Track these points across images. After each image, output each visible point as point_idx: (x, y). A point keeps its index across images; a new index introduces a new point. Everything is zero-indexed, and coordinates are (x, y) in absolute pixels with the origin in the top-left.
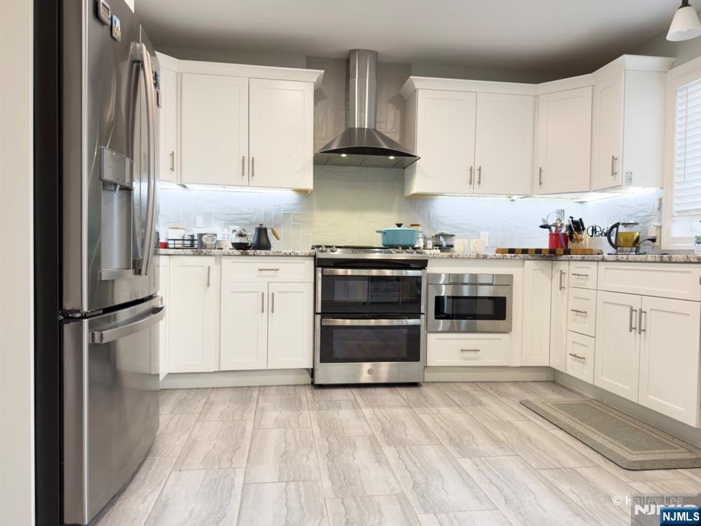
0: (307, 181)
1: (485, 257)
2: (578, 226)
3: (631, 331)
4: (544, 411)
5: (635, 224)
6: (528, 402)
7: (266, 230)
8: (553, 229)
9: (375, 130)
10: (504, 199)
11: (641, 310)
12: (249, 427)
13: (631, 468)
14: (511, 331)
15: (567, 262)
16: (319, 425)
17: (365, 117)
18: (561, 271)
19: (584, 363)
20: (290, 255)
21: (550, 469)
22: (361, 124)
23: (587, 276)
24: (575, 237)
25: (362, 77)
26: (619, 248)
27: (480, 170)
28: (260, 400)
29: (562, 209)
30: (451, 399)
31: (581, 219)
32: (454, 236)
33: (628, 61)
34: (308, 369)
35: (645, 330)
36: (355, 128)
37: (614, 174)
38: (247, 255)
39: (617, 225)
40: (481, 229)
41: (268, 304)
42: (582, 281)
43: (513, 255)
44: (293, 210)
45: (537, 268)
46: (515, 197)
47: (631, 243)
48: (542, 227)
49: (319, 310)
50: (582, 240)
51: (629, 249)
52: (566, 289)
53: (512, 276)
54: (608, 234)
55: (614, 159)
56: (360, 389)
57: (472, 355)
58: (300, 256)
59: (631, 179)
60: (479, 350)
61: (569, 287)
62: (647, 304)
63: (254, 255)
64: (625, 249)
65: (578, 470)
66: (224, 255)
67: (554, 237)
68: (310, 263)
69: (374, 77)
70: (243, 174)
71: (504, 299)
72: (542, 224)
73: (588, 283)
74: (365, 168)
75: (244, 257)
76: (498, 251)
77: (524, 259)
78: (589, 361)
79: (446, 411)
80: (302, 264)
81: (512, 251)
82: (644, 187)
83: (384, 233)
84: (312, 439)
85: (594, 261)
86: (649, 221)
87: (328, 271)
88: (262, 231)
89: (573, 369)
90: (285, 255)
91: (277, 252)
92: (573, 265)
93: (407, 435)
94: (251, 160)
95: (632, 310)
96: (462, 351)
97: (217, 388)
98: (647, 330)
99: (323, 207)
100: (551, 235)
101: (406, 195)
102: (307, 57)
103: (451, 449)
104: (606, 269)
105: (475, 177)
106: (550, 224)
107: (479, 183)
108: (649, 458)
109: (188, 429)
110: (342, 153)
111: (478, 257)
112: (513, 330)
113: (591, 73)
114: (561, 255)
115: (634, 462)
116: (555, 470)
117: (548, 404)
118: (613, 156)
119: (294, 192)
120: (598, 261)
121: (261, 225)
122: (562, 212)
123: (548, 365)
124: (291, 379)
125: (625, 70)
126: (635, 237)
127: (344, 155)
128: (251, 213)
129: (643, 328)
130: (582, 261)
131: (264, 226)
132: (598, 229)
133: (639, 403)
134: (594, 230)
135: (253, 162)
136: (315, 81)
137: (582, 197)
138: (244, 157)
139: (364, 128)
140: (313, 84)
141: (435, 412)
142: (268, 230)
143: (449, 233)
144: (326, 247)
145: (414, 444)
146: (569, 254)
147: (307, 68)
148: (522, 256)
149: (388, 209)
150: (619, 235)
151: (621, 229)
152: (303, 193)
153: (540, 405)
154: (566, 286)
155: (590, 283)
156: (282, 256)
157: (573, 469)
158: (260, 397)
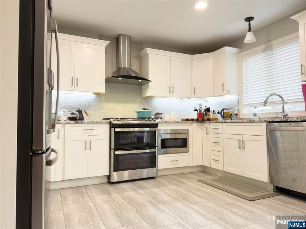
0: (102, 89)
1: (179, 122)
2: (208, 110)
3: (239, 148)
4: (209, 183)
5: (230, 109)
6: (201, 180)
7: (81, 111)
8: (199, 111)
9: (130, 69)
10: (179, 99)
11: (243, 140)
12: (91, 204)
13: (252, 200)
14: (189, 151)
15: (209, 124)
16: (124, 200)
17: (125, 63)
18: (207, 127)
19: (219, 163)
20: (99, 123)
21: (226, 204)
22: (124, 66)
23: (218, 128)
24: (207, 114)
25: (124, 46)
26: (225, 118)
27: (173, 87)
28: (88, 192)
29: (201, 103)
30: (171, 182)
31: (209, 107)
32: (162, 114)
33: (227, 49)
34: (106, 176)
35: (244, 148)
36: (121, 67)
37: (223, 90)
38: (78, 123)
39: (223, 110)
40: (171, 111)
41: (88, 146)
42: (216, 131)
43: (189, 121)
44: (93, 102)
45: (197, 126)
46: (183, 99)
47: (229, 116)
48: (194, 110)
49: (113, 147)
50: (210, 115)
51: (228, 118)
52: (209, 134)
53: (189, 129)
54: (221, 113)
55: (223, 85)
56: (132, 182)
57: (175, 163)
58: (103, 123)
59: (229, 92)
60: (178, 161)
61: (210, 133)
62: (245, 138)
63: (81, 123)
64: (227, 118)
65: (235, 203)
66: (66, 123)
67: (199, 114)
68: (108, 126)
69: (129, 46)
70: (72, 85)
71: (186, 139)
72: (194, 109)
73: (219, 131)
74: (125, 85)
75: (76, 124)
76: (182, 120)
77: (193, 123)
78: (221, 161)
79: (172, 187)
80: (104, 127)
81: (187, 120)
82: (232, 95)
83: (139, 112)
84: (124, 206)
85: (221, 123)
86: (234, 108)
87: (117, 130)
88: (80, 112)
89: (214, 165)
90: (97, 123)
91: (93, 121)
92: (211, 124)
93: (164, 199)
94: (76, 78)
95: (239, 141)
96: (172, 161)
97: (62, 189)
98: (245, 148)
99: (107, 101)
100: (198, 113)
101: (143, 96)
102: (99, 35)
103: (185, 202)
104: (226, 125)
105: (171, 90)
106: (198, 109)
107: (173, 92)
108: (256, 195)
109: (61, 209)
110: (119, 78)
111: (176, 122)
112: (190, 151)
113: (213, 52)
114: (206, 121)
115: (252, 198)
116: (228, 205)
117: (209, 180)
118: (223, 84)
119: (93, 94)
120: (223, 123)
121: (79, 109)
122: (201, 105)
123: (202, 165)
124: (97, 181)
125: (226, 52)
126: (230, 114)
127: (120, 79)
128: (72, 104)
129: (244, 147)
130: (216, 123)
131: (80, 109)
132: (215, 111)
133: (244, 176)
134: (214, 111)
135: (77, 79)
136: (106, 46)
137: (207, 99)
138: (73, 77)
139: (125, 68)
140: (104, 47)
141: (169, 188)
142: (83, 112)
143: (160, 113)
144: (116, 119)
145: (170, 202)
146: (210, 120)
147: (99, 39)
148: (192, 122)
149: (136, 102)
150: (224, 113)
151: (225, 111)
152: (98, 94)
153: (207, 181)
154: (209, 133)
155: (220, 131)
156: (95, 123)
157: (233, 203)
158: (87, 191)
